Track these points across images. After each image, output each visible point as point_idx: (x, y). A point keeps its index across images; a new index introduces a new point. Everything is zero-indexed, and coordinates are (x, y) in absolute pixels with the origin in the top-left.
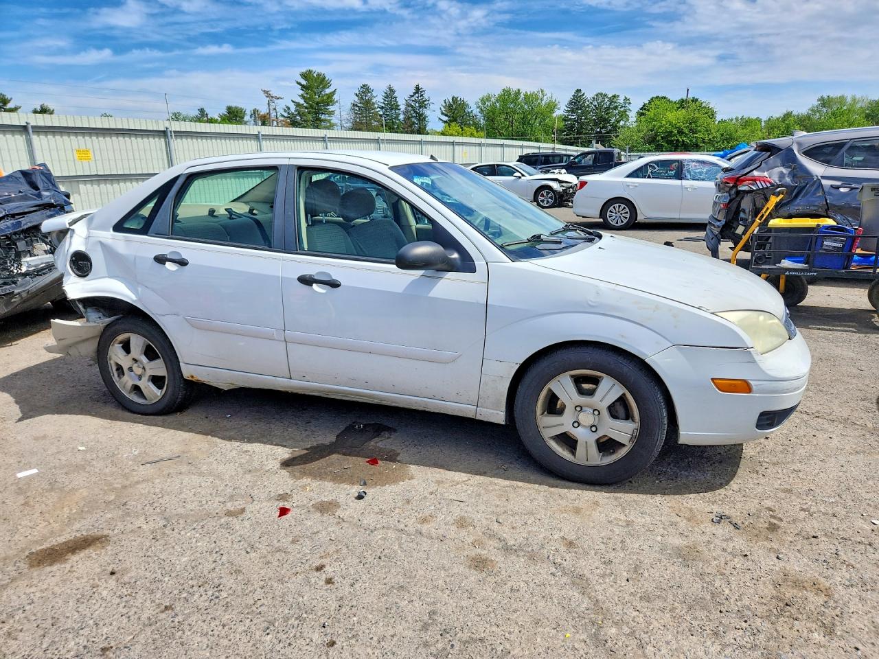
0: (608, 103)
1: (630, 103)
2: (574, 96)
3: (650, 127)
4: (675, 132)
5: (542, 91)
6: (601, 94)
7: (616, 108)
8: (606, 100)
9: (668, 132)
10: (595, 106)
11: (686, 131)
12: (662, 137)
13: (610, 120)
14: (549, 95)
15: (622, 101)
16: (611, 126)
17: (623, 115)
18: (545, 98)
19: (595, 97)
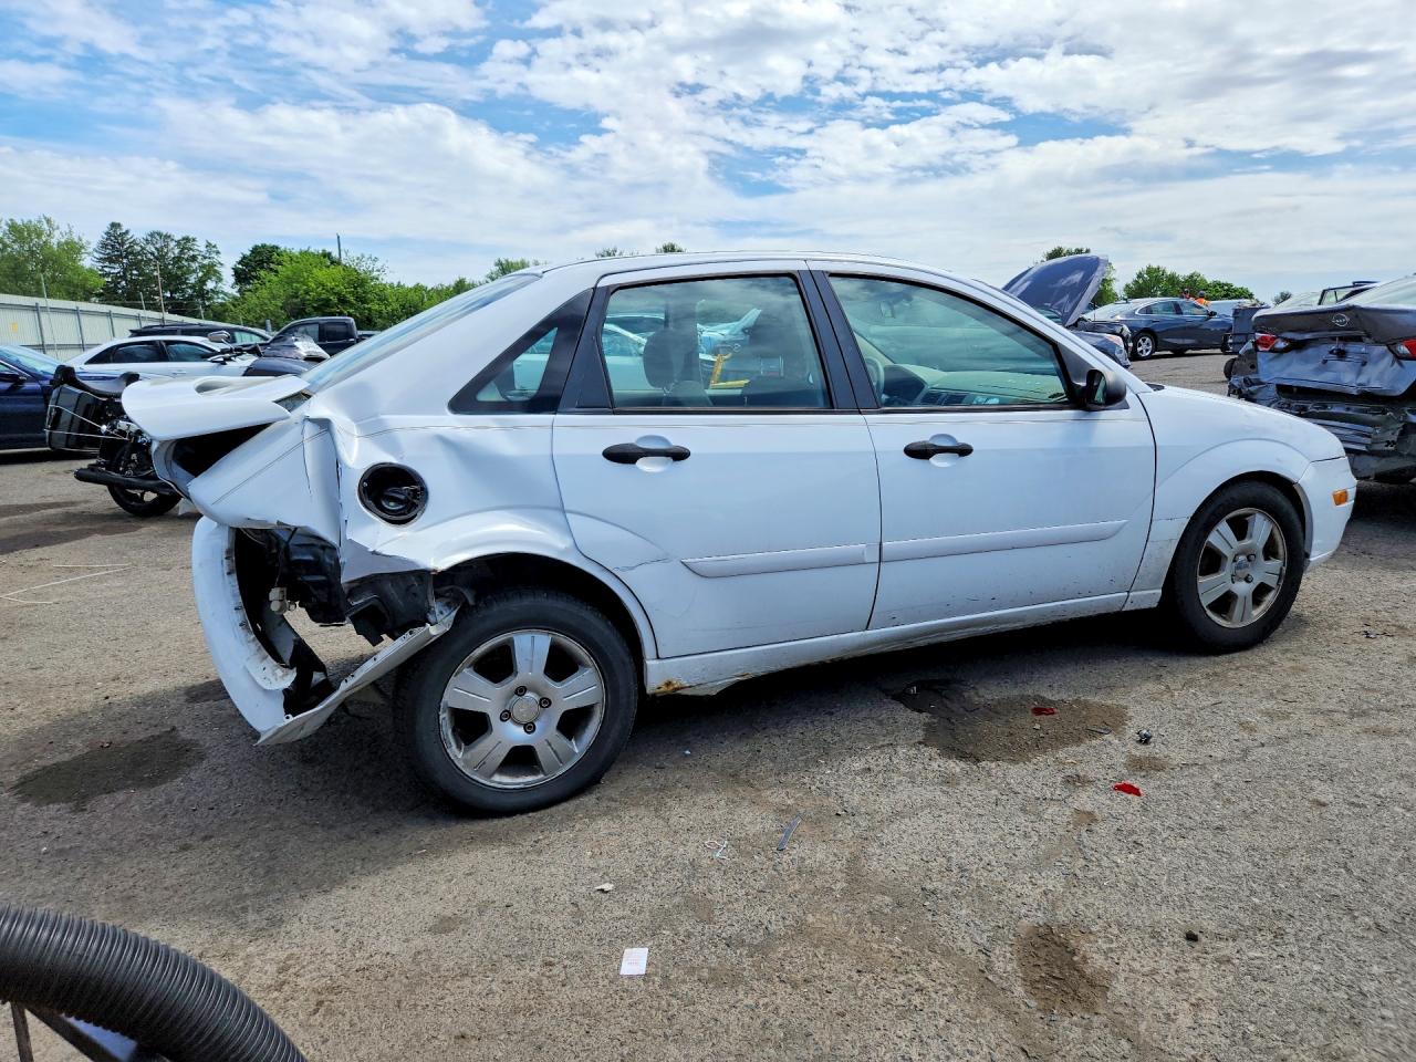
0: (177, 251)
1: (218, 253)
2: (107, 233)
3: (290, 292)
4: (334, 299)
5: (48, 221)
6: (160, 234)
7: (194, 258)
8: (172, 244)
9: (323, 300)
10: (152, 254)
11: (352, 299)
12: (314, 307)
13: (187, 279)
14: (64, 228)
15: (203, 249)
16: (190, 288)
17: (211, 271)
18: (57, 233)
19: (149, 238)
